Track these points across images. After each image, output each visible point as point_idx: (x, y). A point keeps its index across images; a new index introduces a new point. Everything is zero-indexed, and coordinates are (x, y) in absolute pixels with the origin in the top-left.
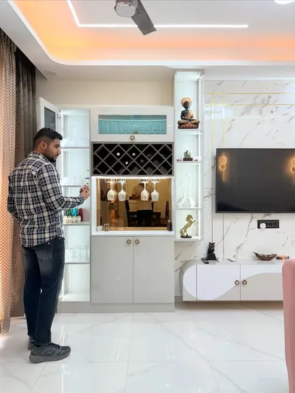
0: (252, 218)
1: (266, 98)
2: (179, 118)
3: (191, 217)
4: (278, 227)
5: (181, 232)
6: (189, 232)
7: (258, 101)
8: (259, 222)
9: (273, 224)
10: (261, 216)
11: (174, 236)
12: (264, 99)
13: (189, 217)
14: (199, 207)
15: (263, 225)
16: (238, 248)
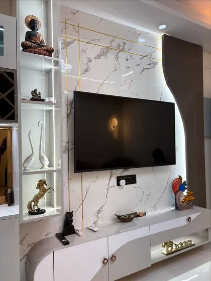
0: (111, 175)
1: (122, 44)
2: (22, 39)
3: (45, 182)
4: (135, 182)
5: (30, 206)
6: (41, 204)
7: (115, 45)
8: (119, 179)
9: (131, 180)
10: (119, 172)
11: (19, 216)
12: (119, 44)
13: (41, 184)
14: (55, 168)
15: (123, 182)
16: (99, 212)
